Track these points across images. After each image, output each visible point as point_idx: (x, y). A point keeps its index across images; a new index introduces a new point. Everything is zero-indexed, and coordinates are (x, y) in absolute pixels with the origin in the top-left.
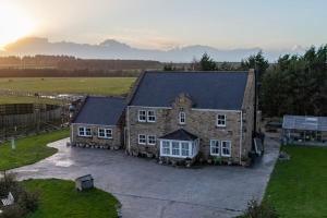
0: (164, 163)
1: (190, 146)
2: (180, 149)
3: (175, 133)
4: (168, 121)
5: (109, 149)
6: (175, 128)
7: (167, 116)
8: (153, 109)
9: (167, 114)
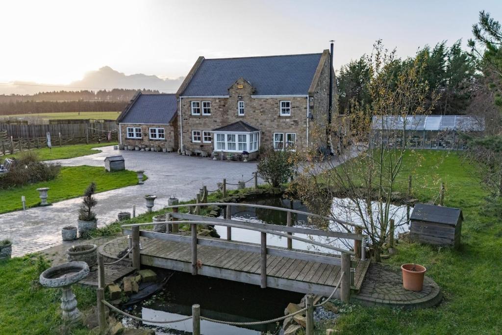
0: (219, 159)
1: (248, 137)
2: (237, 142)
3: (232, 125)
4: (225, 112)
5: (161, 151)
6: (232, 120)
7: (224, 106)
8: (209, 98)
9: (224, 104)
